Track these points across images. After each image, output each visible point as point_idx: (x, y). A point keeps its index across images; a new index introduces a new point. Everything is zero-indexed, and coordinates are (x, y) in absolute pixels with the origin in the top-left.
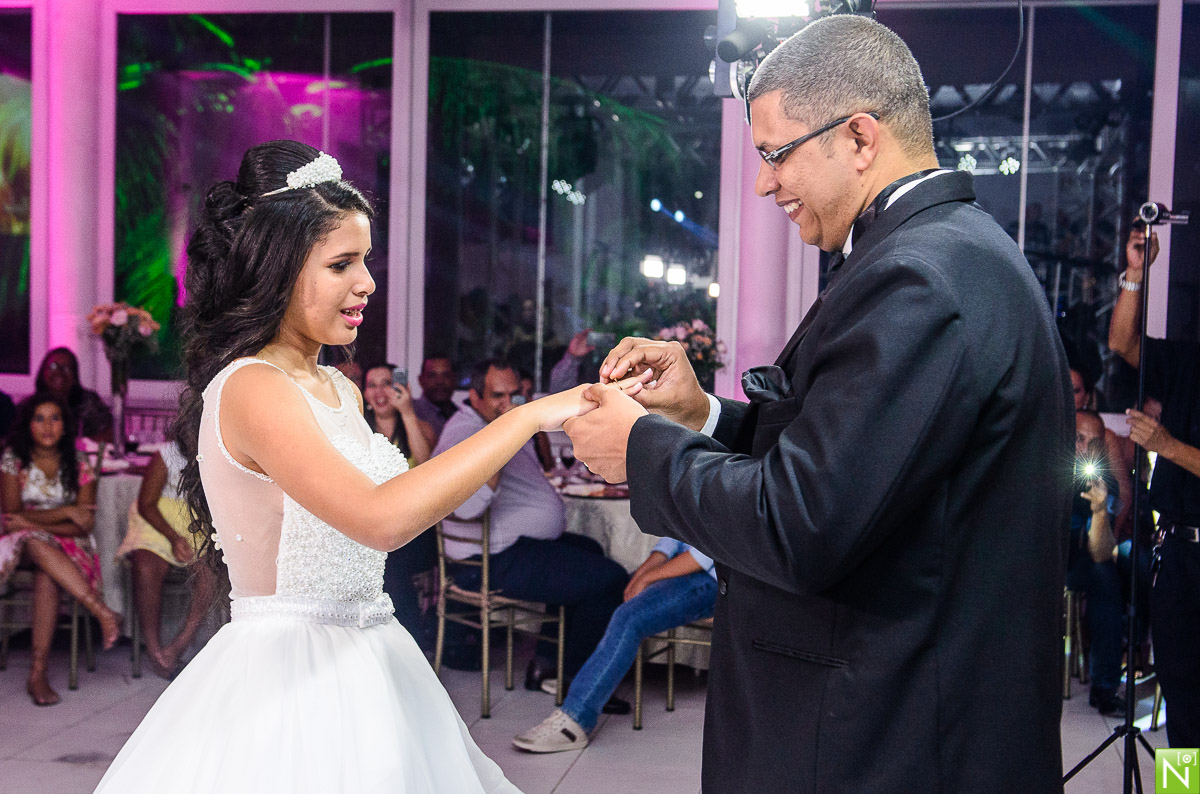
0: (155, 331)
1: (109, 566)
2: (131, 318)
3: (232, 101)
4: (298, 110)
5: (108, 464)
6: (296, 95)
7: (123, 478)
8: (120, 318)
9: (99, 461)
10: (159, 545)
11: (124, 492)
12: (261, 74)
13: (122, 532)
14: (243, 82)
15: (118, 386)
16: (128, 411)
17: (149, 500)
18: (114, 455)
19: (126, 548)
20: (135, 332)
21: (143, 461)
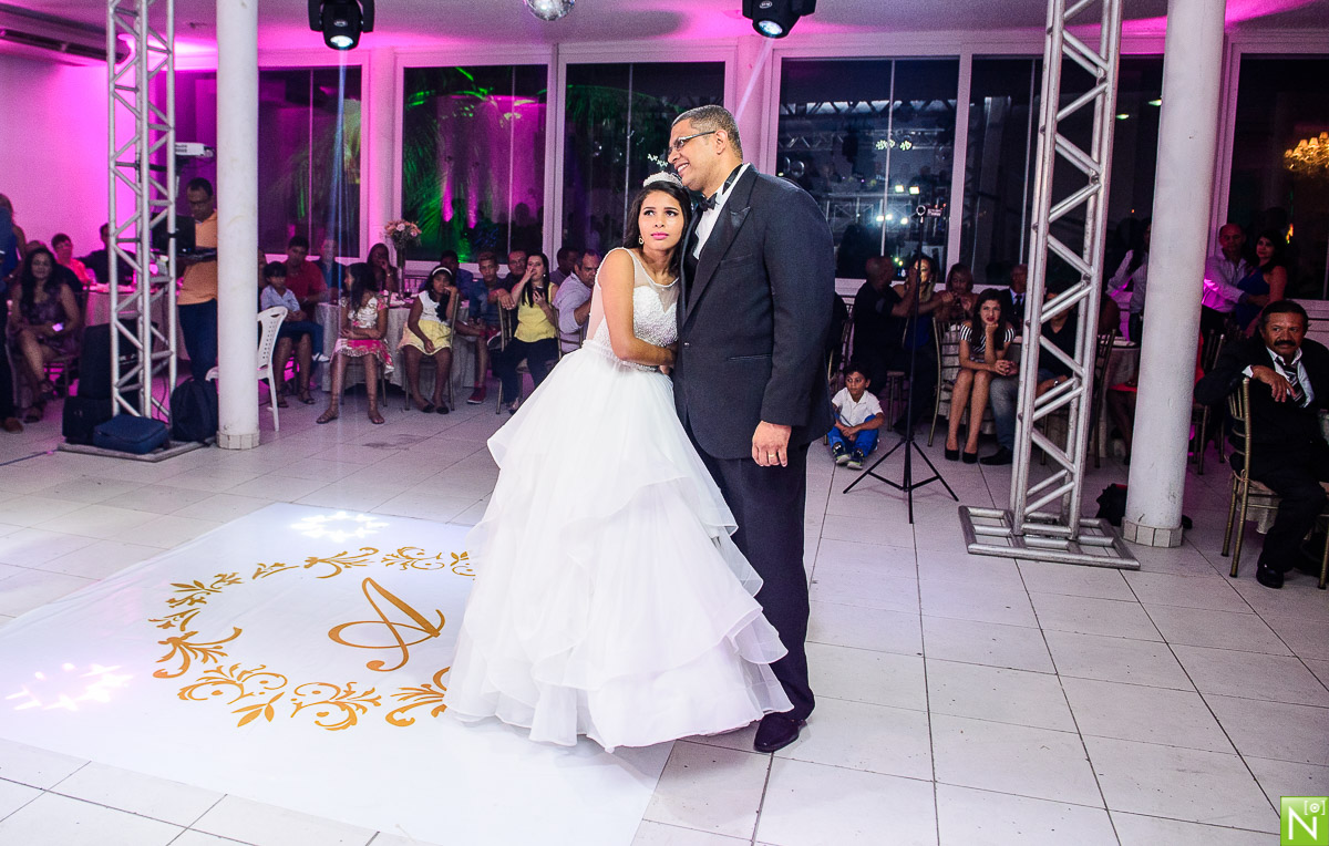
0: (419, 234)
1: (393, 354)
2: (407, 227)
3: (472, 111)
4: (507, 116)
5: (393, 302)
6: (507, 108)
7: (401, 310)
8: (401, 227)
9: (389, 301)
10: (418, 343)
11: (402, 316)
12: (488, 96)
13: (400, 337)
14: (479, 100)
15: (401, 263)
16: (405, 276)
17: (414, 320)
18: (398, 298)
19: (401, 345)
20: (409, 235)
21: (411, 302)
